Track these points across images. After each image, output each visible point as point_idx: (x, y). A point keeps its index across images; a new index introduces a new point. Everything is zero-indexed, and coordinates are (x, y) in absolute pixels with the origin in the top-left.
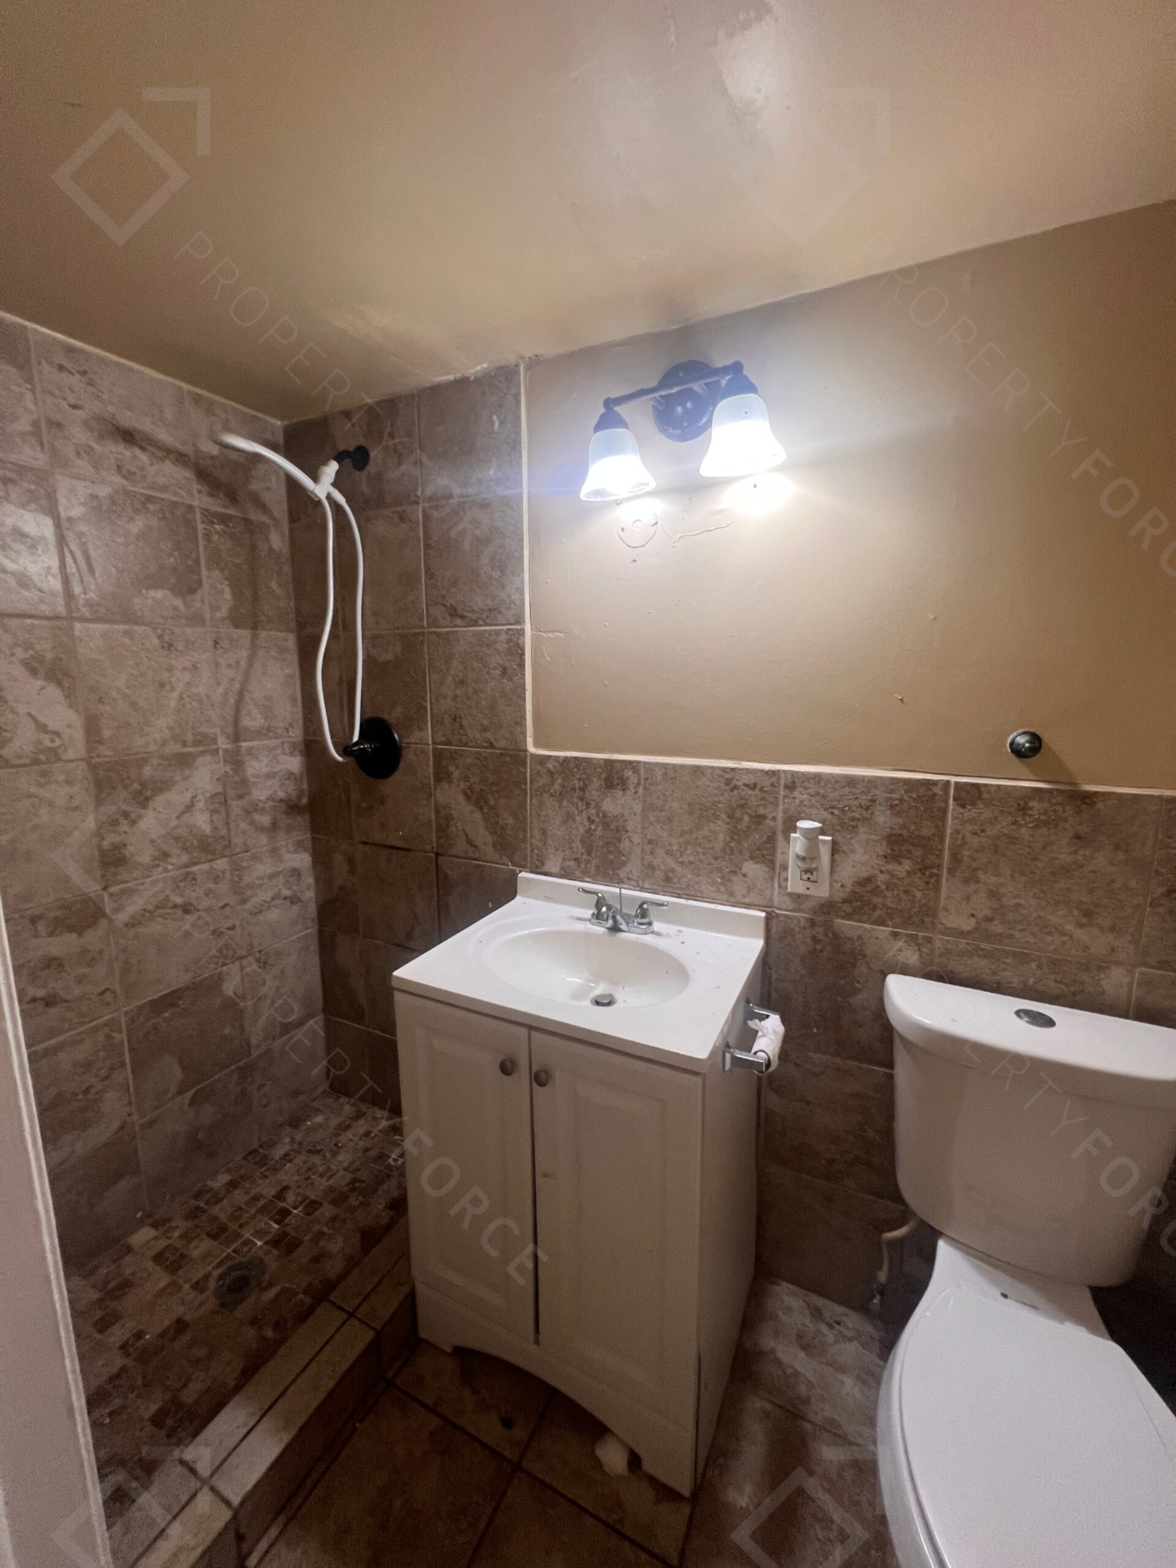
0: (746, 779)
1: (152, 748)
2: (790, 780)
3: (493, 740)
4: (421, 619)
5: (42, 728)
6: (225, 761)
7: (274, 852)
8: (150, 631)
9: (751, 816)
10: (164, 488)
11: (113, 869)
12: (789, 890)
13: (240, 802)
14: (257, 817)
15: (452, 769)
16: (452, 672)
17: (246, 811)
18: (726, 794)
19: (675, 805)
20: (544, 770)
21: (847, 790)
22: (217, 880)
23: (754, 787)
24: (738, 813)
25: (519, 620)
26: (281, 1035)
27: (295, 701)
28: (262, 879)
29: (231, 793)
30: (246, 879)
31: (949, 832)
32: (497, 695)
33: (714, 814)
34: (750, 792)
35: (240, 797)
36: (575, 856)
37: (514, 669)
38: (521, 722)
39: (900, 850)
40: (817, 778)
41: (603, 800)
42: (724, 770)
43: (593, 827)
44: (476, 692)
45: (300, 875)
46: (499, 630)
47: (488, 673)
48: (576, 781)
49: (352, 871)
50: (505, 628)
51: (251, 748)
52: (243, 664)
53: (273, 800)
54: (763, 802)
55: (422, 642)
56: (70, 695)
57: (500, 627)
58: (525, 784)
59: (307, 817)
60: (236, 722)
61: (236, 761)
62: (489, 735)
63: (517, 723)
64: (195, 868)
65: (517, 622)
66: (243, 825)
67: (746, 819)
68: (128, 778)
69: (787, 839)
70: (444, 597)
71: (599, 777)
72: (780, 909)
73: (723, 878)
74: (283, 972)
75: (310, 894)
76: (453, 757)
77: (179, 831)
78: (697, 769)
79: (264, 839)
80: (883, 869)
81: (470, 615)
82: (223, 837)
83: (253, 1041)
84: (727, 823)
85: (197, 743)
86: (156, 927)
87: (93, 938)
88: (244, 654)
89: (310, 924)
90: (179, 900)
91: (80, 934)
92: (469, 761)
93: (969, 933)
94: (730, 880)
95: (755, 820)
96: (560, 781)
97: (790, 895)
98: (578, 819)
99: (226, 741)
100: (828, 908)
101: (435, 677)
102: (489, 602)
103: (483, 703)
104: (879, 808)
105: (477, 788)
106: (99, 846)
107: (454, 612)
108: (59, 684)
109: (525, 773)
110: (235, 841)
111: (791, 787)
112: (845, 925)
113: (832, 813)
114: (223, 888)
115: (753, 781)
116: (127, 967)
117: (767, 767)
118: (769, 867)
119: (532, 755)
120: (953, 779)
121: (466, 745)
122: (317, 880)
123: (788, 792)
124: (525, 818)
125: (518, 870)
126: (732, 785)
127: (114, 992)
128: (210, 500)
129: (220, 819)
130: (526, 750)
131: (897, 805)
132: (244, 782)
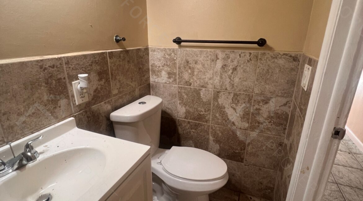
0: (49, 64)
2: (67, 61)
23: (53, 67)
24: (50, 80)
39: (101, 76)
40: (75, 57)
42: (37, 61)
54: (59, 73)
67: (54, 82)
69: (71, 85)
72: (75, 113)
73: (51, 113)
80: (99, 84)
93: (118, 93)
94: (54, 112)
97: (77, 106)
100: (88, 105)
112: (94, 107)
115: (52, 64)
117: (56, 56)
120: (108, 51)
123: (67, 65)
126: (44, 68)
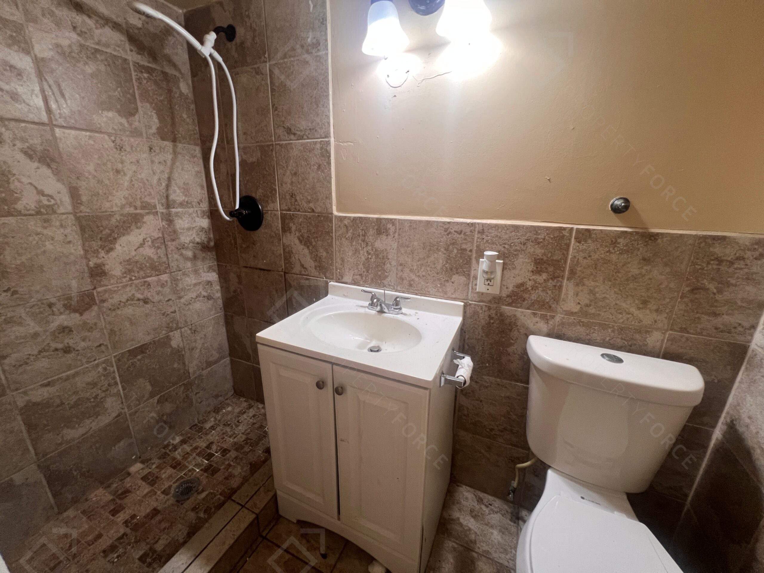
0: (456, 228)
1: (115, 209)
2: (481, 228)
3: (313, 208)
4: (271, 136)
5: (41, 193)
6: (162, 219)
7: (196, 272)
8: (106, 137)
9: (458, 250)
10: (107, 46)
11: (98, 278)
12: (477, 290)
13: (174, 243)
14: (184, 252)
15: (291, 225)
16: (289, 168)
17: (177, 248)
18: (444, 237)
19: (416, 243)
20: (342, 225)
21: (513, 233)
22: (163, 286)
23: (460, 233)
24: (451, 247)
25: (327, 136)
26: (207, 368)
27: (202, 187)
28: (190, 286)
29: (167, 238)
30: (180, 286)
31: (570, 257)
32: (316, 181)
33: (437, 249)
34: (458, 236)
35: (173, 240)
36: (360, 273)
37: (325, 166)
38: (329, 197)
39: (541, 267)
40: (496, 226)
41: (375, 241)
42: (444, 223)
43: (370, 256)
44: (303, 180)
45: (211, 284)
46: (316, 142)
47: (310, 168)
48: (360, 231)
49: (240, 283)
50: (319, 140)
51: (177, 213)
52: (169, 163)
53: (193, 243)
54: (465, 242)
55: (272, 150)
56: (56, 173)
57: (317, 140)
58: (332, 233)
59: (214, 253)
60: (167, 197)
61: (169, 219)
62: (312, 205)
63: (327, 198)
64: (148, 279)
65: (326, 137)
66: (176, 256)
67: (455, 251)
68: (102, 226)
69: (478, 262)
70: (283, 122)
71: (373, 228)
72: (471, 301)
73: (441, 284)
74: (205, 335)
75: (219, 295)
76: (292, 218)
77: (137, 258)
78: (428, 222)
79: (189, 264)
80: (531, 278)
81: (298, 133)
82: (165, 262)
83: (191, 370)
84: (445, 254)
85: (143, 208)
86: (129, 311)
87: (90, 316)
88: (170, 157)
89: (219, 311)
90: (141, 297)
91: (81, 314)
92: (301, 220)
93: (576, 313)
94: (444, 285)
95: (460, 252)
96: (351, 231)
97: (478, 293)
98: (361, 252)
99: (162, 208)
100: (497, 300)
101: (280, 171)
102: (310, 124)
103: (308, 186)
104: (531, 243)
105: (306, 235)
106: (88, 265)
107: (289, 131)
108: (49, 166)
109: (332, 227)
110: (172, 264)
111: (482, 232)
112: (507, 309)
113: (504, 247)
114: (167, 290)
115: (460, 229)
116: (112, 332)
117: (469, 221)
118: (466, 277)
119: (336, 216)
120: (575, 227)
121: (299, 211)
122: (222, 287)
123: (479, 235)
124: (332, 252)
125: (329, 281)
126: (448, 232)
127: (106, 346)
128: (139, 57)
129: (161, 252)
130: (332, 214)
131: (541, 242)
132: (175, 232)
